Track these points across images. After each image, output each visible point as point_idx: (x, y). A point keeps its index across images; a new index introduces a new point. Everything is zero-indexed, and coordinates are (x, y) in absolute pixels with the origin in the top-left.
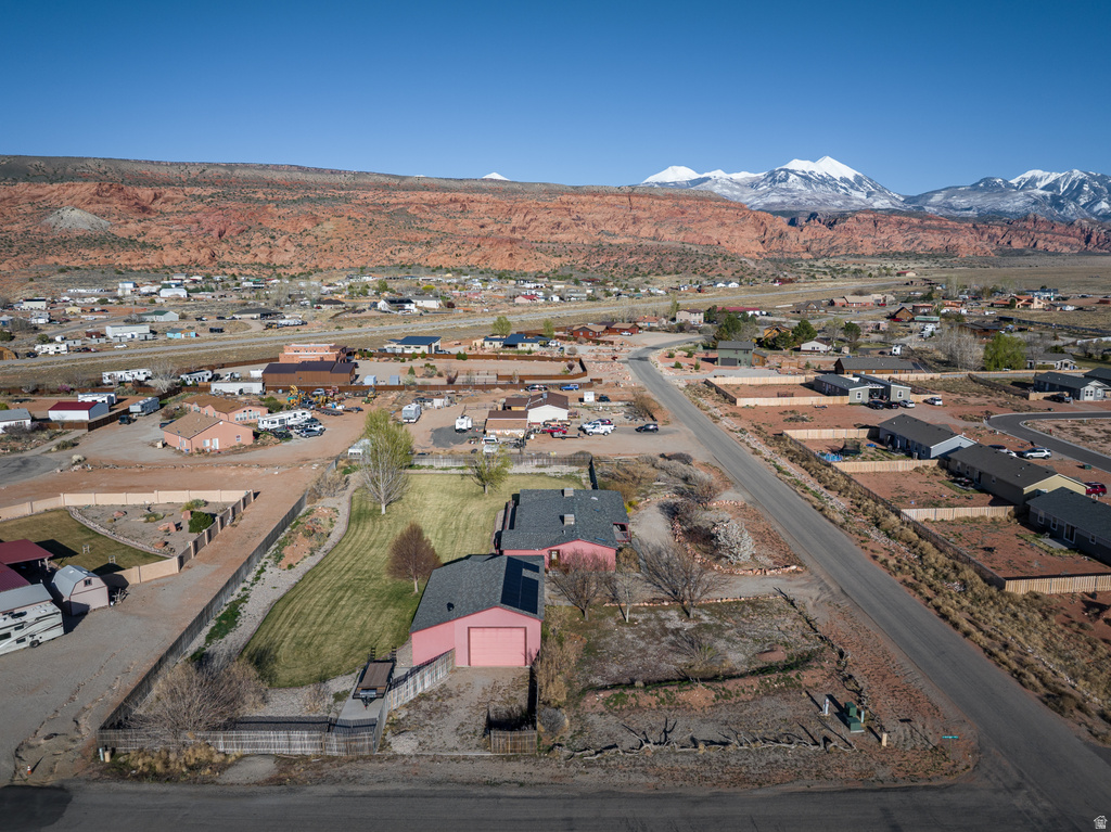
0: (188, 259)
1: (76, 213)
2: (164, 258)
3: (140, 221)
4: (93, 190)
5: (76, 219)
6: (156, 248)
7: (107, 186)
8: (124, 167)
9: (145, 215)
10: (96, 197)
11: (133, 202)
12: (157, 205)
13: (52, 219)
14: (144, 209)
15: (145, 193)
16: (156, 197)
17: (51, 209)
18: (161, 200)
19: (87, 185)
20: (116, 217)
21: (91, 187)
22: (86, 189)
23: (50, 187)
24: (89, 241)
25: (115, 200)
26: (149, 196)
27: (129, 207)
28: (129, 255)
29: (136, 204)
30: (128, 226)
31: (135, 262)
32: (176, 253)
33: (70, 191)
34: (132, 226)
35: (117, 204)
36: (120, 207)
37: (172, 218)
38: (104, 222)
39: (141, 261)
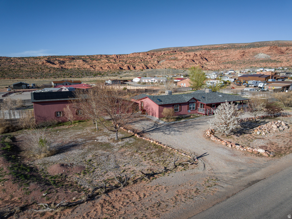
0: (289, 65)
1: (262, 54)
2: (282, 65)
3: (280, 56)
4: (269, 48)
5: (262, 56)
6: (280, 62)
7: (273, 47)
8: (280, 42)
9: (282, 54)
10: (269, 50)
11: (279, 51)
12: (287, 51)
13: (256, 56)
14: (282, 53)
15: (284, 49)
16: (287, 49)
17: (257, 54)
18: (288, 50)
19: (267, 47)
20: (273, 55)
21: (268, 47)
22: (266, 48)
23: (258, 49)
24: (263, 61)
25: (274, 50)
26: (285, 49)
27: (278, 52)
28: (272, 64)
29: (280, 51)
30: (276, 57)
31: (273, 66)
32: (286, 63)
33: (263, 49)
34: (277, 57)
35: (274, 51)
36: (275, 52)
37: (290, 54)
38: (269, 56)
39: (275, 66)
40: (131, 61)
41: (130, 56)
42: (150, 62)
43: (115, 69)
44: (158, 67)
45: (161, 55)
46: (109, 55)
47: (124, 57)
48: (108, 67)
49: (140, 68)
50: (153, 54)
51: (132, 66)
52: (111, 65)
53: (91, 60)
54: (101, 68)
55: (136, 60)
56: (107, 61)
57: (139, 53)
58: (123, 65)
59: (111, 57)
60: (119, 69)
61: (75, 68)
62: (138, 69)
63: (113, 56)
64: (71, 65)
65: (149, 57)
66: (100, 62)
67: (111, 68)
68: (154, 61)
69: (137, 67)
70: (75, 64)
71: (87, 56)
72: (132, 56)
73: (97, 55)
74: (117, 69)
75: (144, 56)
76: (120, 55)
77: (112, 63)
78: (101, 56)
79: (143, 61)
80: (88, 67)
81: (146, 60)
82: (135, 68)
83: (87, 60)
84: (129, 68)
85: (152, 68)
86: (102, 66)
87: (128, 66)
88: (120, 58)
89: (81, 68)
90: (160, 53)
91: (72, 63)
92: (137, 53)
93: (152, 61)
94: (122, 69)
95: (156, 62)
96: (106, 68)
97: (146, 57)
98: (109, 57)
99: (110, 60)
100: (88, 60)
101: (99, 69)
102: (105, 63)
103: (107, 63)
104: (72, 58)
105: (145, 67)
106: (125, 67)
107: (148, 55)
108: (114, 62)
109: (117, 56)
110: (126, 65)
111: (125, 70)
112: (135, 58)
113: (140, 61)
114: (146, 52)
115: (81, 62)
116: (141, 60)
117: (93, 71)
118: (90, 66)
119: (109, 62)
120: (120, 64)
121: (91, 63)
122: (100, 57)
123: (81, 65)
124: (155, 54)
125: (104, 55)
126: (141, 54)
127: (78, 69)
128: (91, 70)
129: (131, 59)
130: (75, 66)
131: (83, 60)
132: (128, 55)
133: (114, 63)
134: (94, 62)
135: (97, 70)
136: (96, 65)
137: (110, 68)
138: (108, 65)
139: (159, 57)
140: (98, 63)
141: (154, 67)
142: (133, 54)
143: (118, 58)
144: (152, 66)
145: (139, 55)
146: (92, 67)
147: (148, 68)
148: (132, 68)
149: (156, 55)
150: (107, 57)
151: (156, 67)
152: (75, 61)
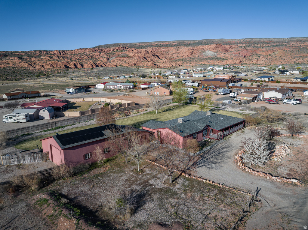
0: (233, 63)
1: (210, 52)
2: (227, 62)
3: (225, 53)
4: (215, 46)
5: (209, 53)
6: (226, 60)
7: (218, 45)
8: (224, 40)
9: (227, 52)
10: (215, 48)
11: (224, 49)
12: (230, 50)
13: (204, 54)
14: (226, 50)
15: (227, 46)
16: (230, 47)
17: (204, 51)
18: (231, 48)
19: (214, 45)
20: (219, 53)
21: (215, 45)
22: (213, 46)
23: (206, 46)
24: (211, 58)
25: (219, 48)
26: (228, 47)
27: (223, 50)
28: (219, 61)
29: (225, 49)
30: (221, 55)
31: (220, 63)
32: (230, 61)
33: (210, 47)
34: (222, 55)
35: (220, 49)
36: (220, 50)
37: (233, 52)
38: (216, 54)
39: (222, 63)
40: (77, 57)
41: (75, 53)
42: (98, 59)
43: (59, 68)
44: (108, 65)
45: (110, 52)
46: (49, 51)
47: (68, 53)
48: (50, 65)
49: (89, 66)
50: (101, 50)
51: (80, 64)
52: (54, 63)
53: (29, 57)
54: (43, 66)
55: (83, 56)
56: (49, 59)
57: (86, 49)
58: (69, 62)
59: (52, 53)
60: (64, 67)
61: (9, 67)
62: (86, 67)
63: (55, 52)
64: (3, 63)
65: (97, 53)
66: (40, 59)
67: (55, 66)
68: (103, 58)
69: (85, 65)
70: (8, 62)
71: (23, 52)
72: (78, 52)
73: (35, 51)
74: (62, 68)
75: (91, 52)
76: (64, 51)
77: (55, 61)
78: (40, 52)
79: (90, 57)
80: (26, 65)
81: (94, 56)
82: (82, 66)
83: (24, 57)
84: (76, 67)
85: (102, 66)
86: (43, 65)
87: (75, 64)
88: (63, 54)
89: (17, 67)
90: (109, 49)
91: (5, 61)
92: (82, 49)
93: (101, 58)
94: (68, 67)
95: (105, 59)
96: (49, 67)
97: (93, 54)
98: (49, 53)
99: (52, 58)
100: (26, 57)
101: (40, 68)
102: (46, 61)
103: (49, 60)
104: (4, 55)
105: (94, 64)
106: (71, 65)
107: (96, 51)
108: (58, 59)
109: (60, 52)
110: (72, 63)
111: (71, 68)
112: (81, 54)
113: (87, 58)
114: (93, 48)
115: (16, 59)
116: (89, 57)
117: (32, 70)
118: (29, 65)
119: (51, 60)
120: (64, 62)
121: (29, 61)
122: (38, 53)
123: (17, 63)
124: (104, 50)
125: (44, 51)
126: (87, 50)
127: (13, 68)
128: (31, 69)
129: (76, 56)
130: (9, 64)
131: (19, 58)
132: (73, 51)
133: (58, 61)
134: (33, 59)
135: (38, 69)
136: (36, 63)
137: (53, 66)
138: (51, 63)
139: (108, 53)
140: (39, 60)
141: (104, 65)
142: (78, 50)
143: (60, 54)
144: (101, 64)
145: (85, 51)
146: (31, 65)
147: (97, 66)
148: (79, 66)
149: (104, 52)
150: (47, 53)
151: (107, 65)
152: (7, 58)
